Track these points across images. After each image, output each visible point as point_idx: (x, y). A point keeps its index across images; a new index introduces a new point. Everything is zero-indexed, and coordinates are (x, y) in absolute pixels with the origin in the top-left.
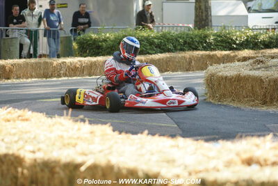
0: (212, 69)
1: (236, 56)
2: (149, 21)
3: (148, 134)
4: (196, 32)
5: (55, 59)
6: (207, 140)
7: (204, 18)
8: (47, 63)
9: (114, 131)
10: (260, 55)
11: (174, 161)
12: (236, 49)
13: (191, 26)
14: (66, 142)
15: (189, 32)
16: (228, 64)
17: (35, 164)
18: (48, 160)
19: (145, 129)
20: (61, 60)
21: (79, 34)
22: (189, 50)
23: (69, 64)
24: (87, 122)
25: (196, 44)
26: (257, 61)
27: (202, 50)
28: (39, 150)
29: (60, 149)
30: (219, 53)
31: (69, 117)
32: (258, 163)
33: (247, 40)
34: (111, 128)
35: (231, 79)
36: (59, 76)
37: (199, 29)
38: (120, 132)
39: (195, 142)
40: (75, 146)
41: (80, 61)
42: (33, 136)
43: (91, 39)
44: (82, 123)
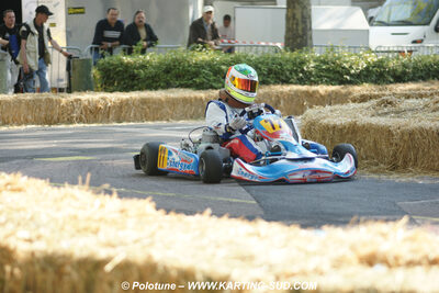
0: (312, 113)
1: (350, 93)
2: (210, 37)
3: (211, 215)
4: (288, 55)
5: (65, 94)
6: (304, 226)
7: (300, 32)
8: (50, 100)
9: (157, 209)
10: (387, 92)
11: (251, 258)
12: (350, 83)
13: (279, 45)
14: (82, 225)
15: (276, 55)
16: (337, 106)
17: (32, 260)
18: (53, 254)
19: (206, 208)
20: (74, 96)
21: (103, 56)
22: (276, 83)
23: (86, 103)
24: (115, 195)
25: (288, 73)
26: (383, 102)
27: (296, 84)
28: (39, 237)
29: (73, 236)
30: (322, 89)
31: (86, 187)
32: (385, 262)
33: (367, 68)
34: (153, 204)
35: (341, 130)
36: (70, 121)
37: (293, 50)
38: (168, 211)
39: (286, 228)
40: (96, 232)
41: (103, 99)
42: (29, 216)
43: (122, 64)
44: (108, 196)
